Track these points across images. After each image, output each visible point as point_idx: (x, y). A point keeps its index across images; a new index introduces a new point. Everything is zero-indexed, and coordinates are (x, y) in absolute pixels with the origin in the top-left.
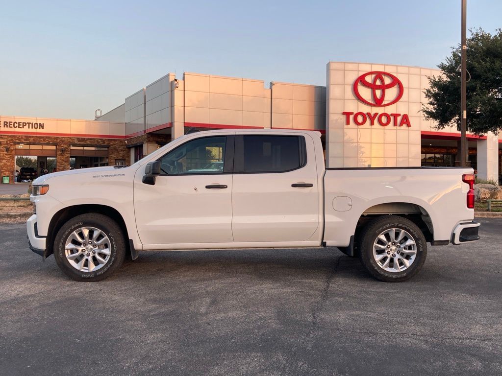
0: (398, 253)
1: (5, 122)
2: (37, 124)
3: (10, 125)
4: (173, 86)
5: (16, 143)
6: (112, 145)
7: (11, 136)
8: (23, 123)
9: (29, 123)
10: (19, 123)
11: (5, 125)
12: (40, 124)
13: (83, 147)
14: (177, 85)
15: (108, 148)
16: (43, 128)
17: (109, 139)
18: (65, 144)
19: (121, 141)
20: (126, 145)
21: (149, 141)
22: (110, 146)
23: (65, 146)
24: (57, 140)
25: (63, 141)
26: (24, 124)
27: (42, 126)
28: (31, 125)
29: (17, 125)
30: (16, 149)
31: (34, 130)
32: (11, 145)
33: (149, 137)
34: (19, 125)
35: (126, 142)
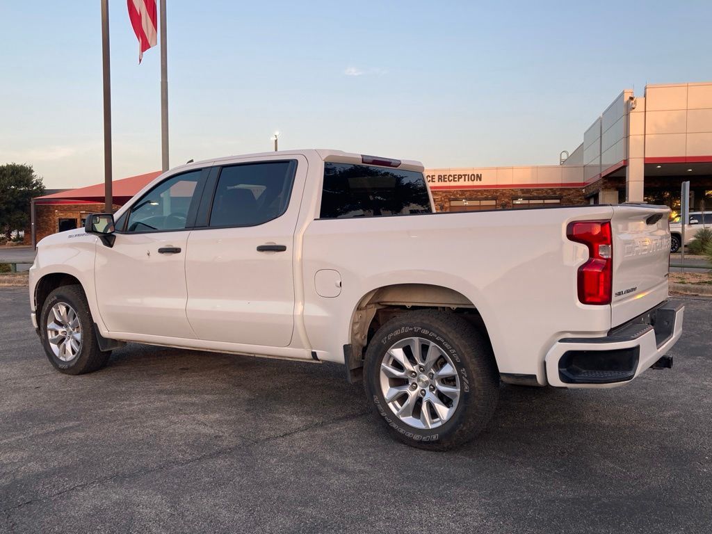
0: (431, 390)
1: (439, 176)
2: (474, 175)
3: (444, 178)
4: (629, 107)
5: (450, 200)
6: (565, 196)
7: (446, 192)
8: (459, 175)
9: (465, 175)
10: (454, 175)
11: (439, 179)
12: (477, 175)
13: (529, 200)
14: (634, 106)
15: (560, 199)
16: (480, 180)
17: (561, 189)
18: (507, 197)
19: (578, 190)
20: (584, 195)
21: (606, 188)
22: (562, 197)
23: (507, 200)
24: (496, 193)
25: (503, 194)
26: (460, 177)
27: (479, 177)
28: (467, 177)
29: (452, 178)
30: (450, 206)
31: (470, 183)
32: (445, 202)
33: (605, 183)
34: (454, 178)
35: (584, 190)
